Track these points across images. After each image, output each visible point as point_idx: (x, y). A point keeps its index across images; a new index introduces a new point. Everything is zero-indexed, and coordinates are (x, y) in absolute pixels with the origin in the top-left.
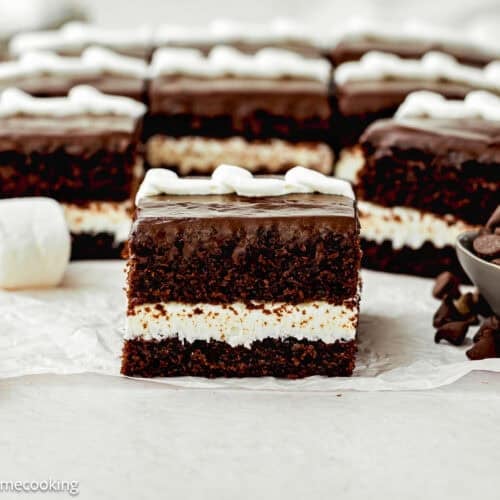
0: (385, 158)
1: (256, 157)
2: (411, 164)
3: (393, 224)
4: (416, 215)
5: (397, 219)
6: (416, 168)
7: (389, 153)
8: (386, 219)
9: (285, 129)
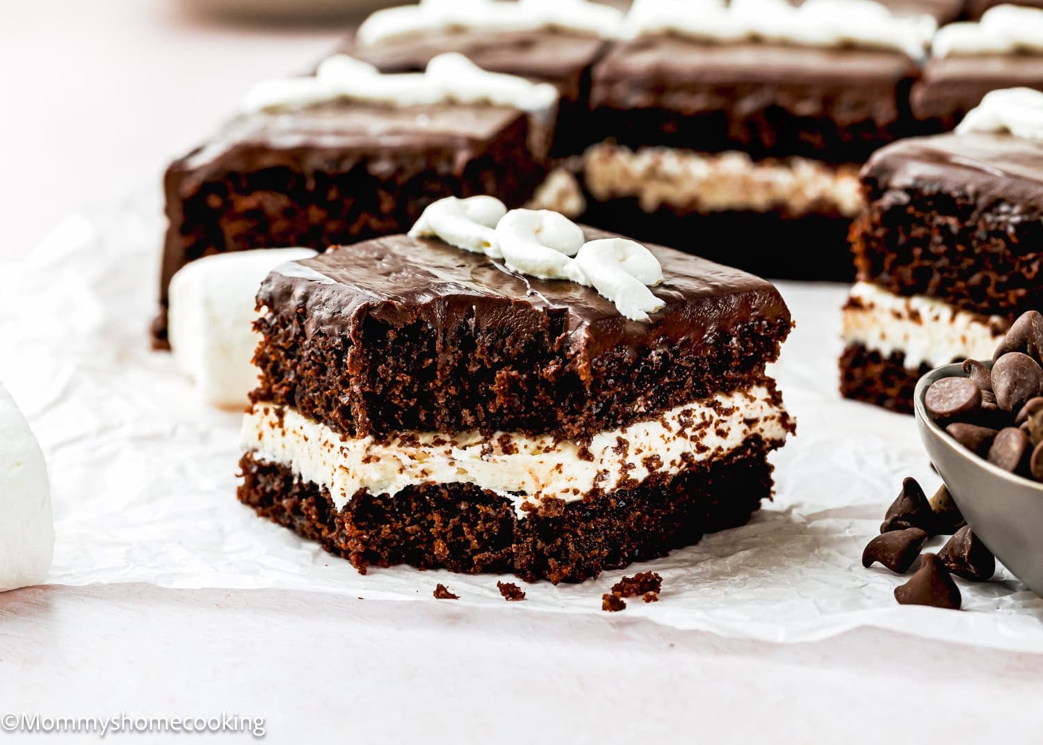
0: (897, 208)
1: (768, 186)
2: (939, 220)
3: (908, 325)
4: (945, 311)
5: (915, 316)
6: (944, 229)
7: (904, 198)
8: (898, 316)
9: (816, 140)
